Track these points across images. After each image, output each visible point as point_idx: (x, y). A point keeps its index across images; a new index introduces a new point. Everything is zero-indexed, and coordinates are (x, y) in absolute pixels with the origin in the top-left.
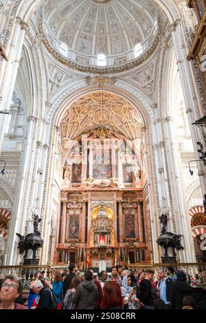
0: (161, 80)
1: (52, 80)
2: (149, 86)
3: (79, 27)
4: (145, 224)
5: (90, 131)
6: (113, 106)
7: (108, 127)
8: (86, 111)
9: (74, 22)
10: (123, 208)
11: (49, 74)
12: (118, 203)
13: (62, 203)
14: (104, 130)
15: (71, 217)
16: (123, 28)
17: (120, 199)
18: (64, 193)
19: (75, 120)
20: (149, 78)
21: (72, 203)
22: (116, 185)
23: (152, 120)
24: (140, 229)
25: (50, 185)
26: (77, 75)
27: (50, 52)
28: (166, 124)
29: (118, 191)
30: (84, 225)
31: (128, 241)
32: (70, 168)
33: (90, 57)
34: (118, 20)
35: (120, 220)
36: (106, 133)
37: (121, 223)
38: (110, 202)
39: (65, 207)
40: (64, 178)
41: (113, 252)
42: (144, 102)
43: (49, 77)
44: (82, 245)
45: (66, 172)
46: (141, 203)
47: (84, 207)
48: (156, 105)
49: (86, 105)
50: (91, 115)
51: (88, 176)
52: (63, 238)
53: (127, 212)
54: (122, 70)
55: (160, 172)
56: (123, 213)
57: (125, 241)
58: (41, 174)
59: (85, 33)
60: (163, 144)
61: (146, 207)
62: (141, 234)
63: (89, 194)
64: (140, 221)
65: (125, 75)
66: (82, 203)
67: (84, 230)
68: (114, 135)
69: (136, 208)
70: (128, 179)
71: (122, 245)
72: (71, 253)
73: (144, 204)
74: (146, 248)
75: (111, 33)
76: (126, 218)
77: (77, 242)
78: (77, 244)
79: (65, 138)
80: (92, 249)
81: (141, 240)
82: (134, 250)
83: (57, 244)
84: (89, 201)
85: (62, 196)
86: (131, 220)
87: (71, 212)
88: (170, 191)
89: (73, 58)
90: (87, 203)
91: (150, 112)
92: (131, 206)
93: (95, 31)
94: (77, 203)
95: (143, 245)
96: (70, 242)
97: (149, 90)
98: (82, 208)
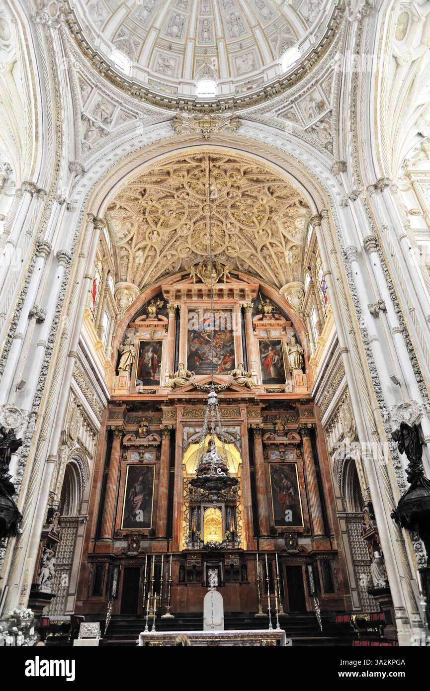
0: (354, 100)
1: (88, 115)
2: (322, 126)
3: (157, 25)
4: (326, 486)
5: (182, 269)
6: (233, 206)
7: (222, 259)
8: (172, 221)
9: (145, 13)
10: (265, 446)
11: (80, 101)
12: (251, 432)
13: (111, 434)
14: (214, 266)
15: (133, 468)
16: (253, 23)
17: (257, 421)
18: (117, 409)
19: (148, 242)
20: (321, 106)
21: (137, 433)
22: (246, 385)
23: (338, 200)
24: (314, 499)
25: (65, 352)
26: (149, 112)
27: (85, 54)
28: (377, 197)
29: (251, 400)
30: (164, 490)
31: (281, 535)
32: (134, 351)
33: (180, 83)
34: (242, 10)
35: (259, 474)
36: (218, 272)
37: (260, 484)
38: (231, 430)
39: (117, 444)
40: (117, 373)
41: (244, 567)
42: (312, 163)
43: (81, 108)
44: (159, 545)
45: (123, 359)
46: (312, 433)
47: (166, 442)
48: (344, 164)
49: (173, 203)
50: (185, 232)
51: (175, 368)
52: (109, 526)
53: (274, 456)
54: (256, 102)
55: (375, 315)
56: (266, 458)
57: (273, 534)
58: (40, 321)
59: (169, 39)
60: (374, 243)
61: (324, 442)
62: (316, 513)
63: (180, 408)
64: (311, 479)
65: (263, 111)
66: (161, 433)
67: (164, 503)
68: (237, 277)
69: (299, 446)
70: (273, 375)
71: (266, 545)
72: (127, 569)
73: (318, 432)
74: (335, 554)
75: (227, 37)
76: (274, 471)
77: (144, 537)
78: (144, 544)
79: (124, 284)
80: (185, 555)
81: (318, 531)
82: (300, 561)
83: (91, 545)
84: (179, 427)
85: (112, 415)
86: (286, 477)
87: (133, 457)
88: (413, 358)
89: (142, 78)
90: (172, 433)
91: (330, 182)
92: (285, 440)
93: (192, 35)
94: (149, 432)
95: (325, 546)
96: (126, 537)
97: (322, 134)
98: (159, 447)
